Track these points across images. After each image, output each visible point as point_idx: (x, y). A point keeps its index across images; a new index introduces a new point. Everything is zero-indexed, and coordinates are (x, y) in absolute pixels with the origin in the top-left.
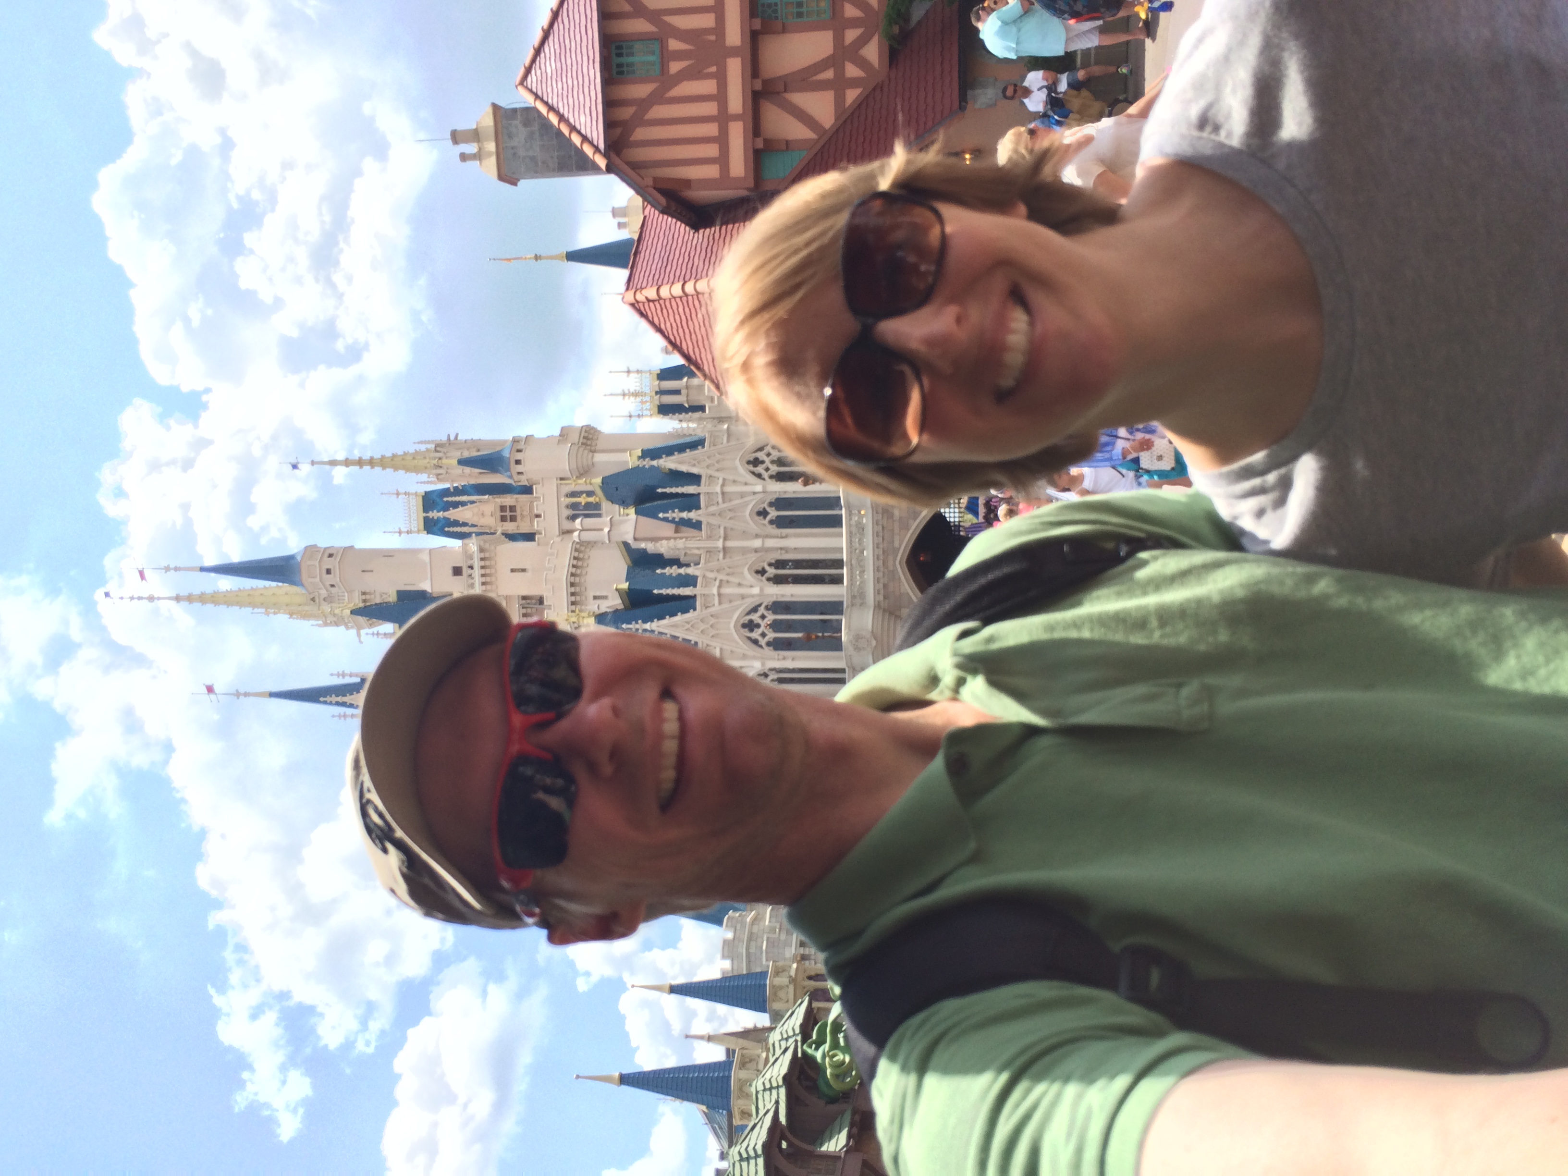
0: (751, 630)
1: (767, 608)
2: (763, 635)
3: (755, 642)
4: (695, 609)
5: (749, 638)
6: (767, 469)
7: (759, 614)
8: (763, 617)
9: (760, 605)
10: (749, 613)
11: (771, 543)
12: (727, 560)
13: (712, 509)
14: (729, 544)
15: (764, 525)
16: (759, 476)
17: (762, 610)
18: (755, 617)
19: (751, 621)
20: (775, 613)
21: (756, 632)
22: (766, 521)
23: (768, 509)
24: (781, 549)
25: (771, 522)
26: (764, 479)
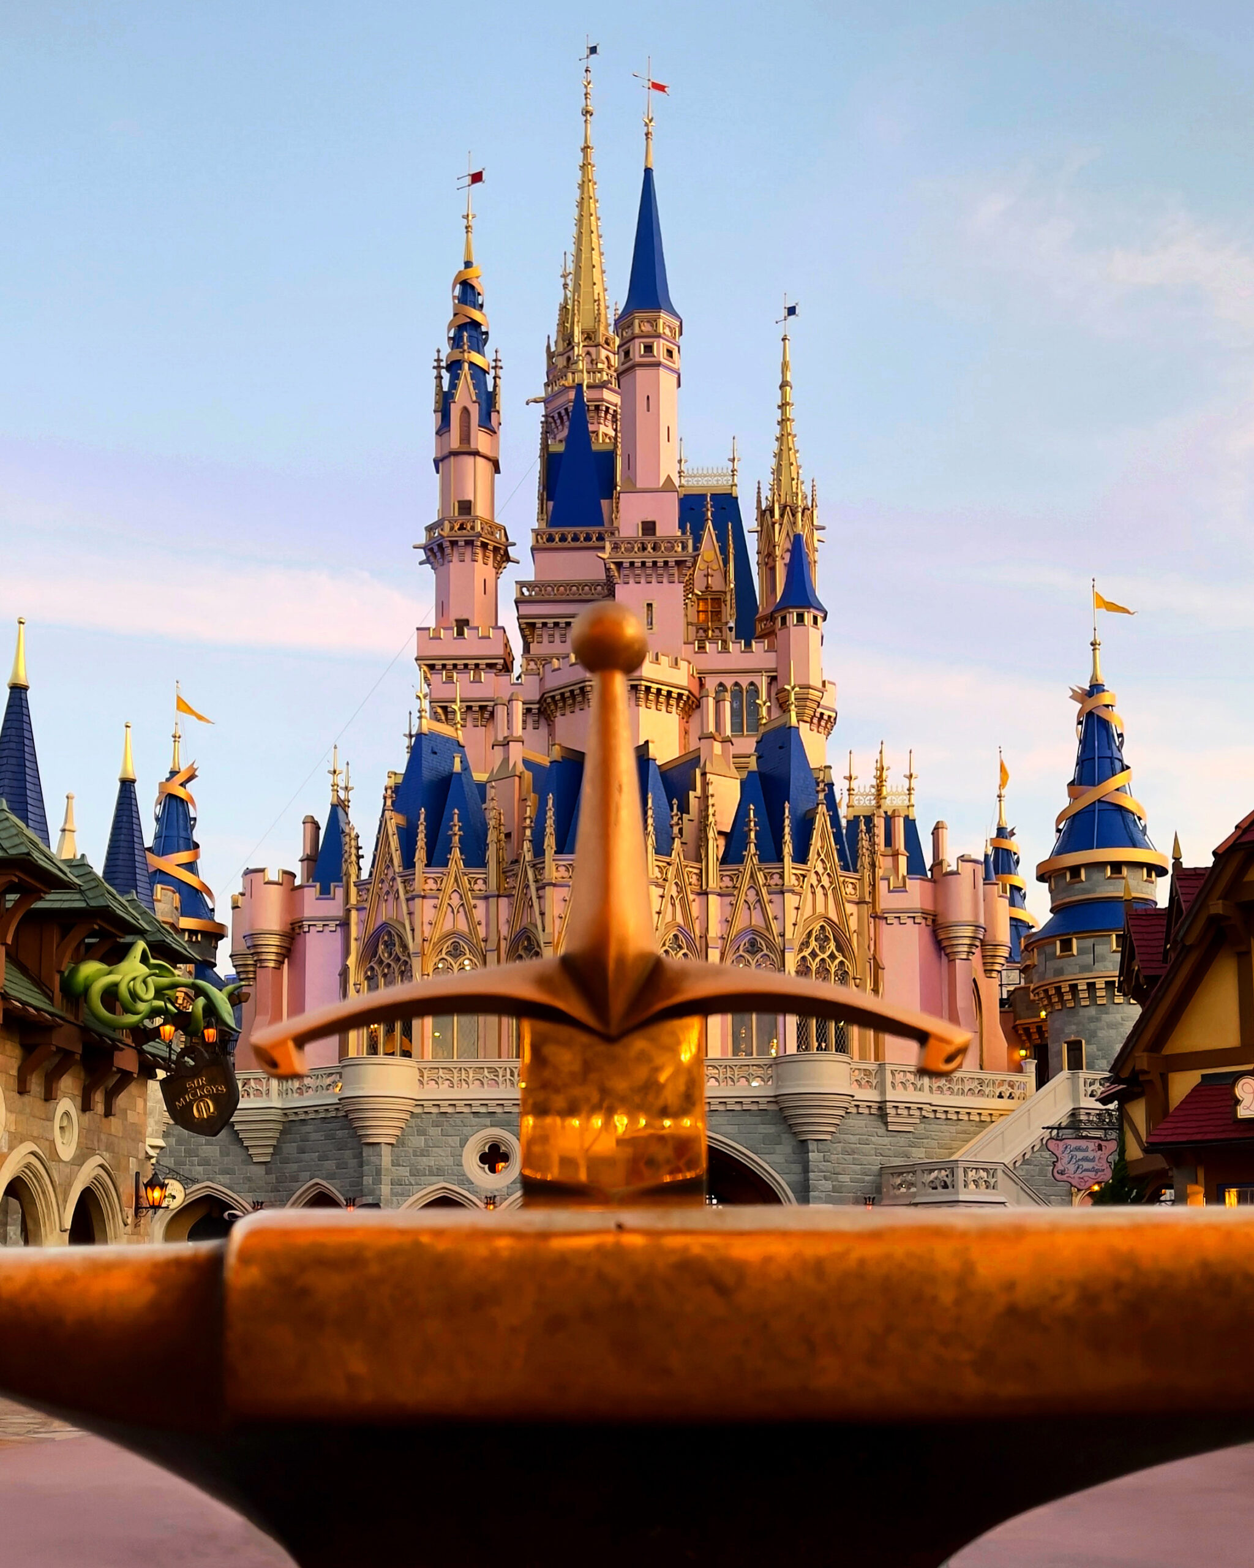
6: (814, 955)
12: (690, 897)
13: (761, 879)
14: (712, 900)
15: (738, 950)
16: (805, 944)
22: (741, 952)
23: (759, 956)
26: (801, 950)
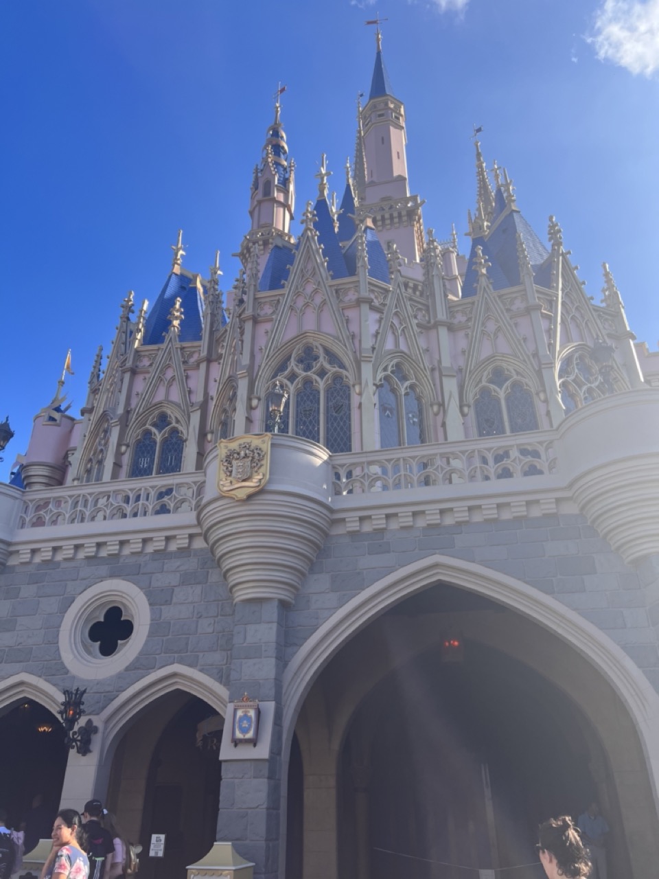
0: (300, 361)
1: (337, 378)
2: (292, 378)
3: (282, 367)
4: (333, 278)
5: (289, 358)
6: (578, 382)
7: (327, 366)
8: (322, 373)
9: (342, 366)
10: (327, 352)
11: (451, 385)
12: (415, 328)
14: (443, 332)
15: (480, 381)
17: (332, 369)
18: (323, 361)
19: (316, 358)
20: (329, 391)
21: (297, 366)
22: (484, 383)
23: (508, 383)
24: (442, 405)
25: (485, 392)
